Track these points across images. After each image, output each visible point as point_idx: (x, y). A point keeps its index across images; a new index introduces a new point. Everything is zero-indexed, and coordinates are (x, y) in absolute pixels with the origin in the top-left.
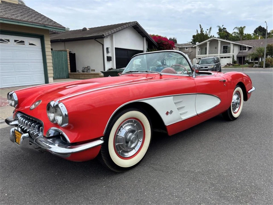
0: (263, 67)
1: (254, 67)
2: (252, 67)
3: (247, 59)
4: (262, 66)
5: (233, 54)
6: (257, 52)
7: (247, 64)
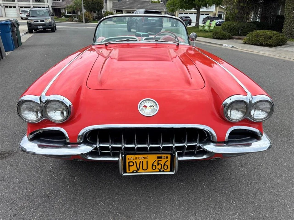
0: (83, 22)
1: (75, 22)
2: (72, 21)
3: (63, 11)
4: (81, 21)
5: (48, 4)
6: (74, 4)
7: (64, 17)
